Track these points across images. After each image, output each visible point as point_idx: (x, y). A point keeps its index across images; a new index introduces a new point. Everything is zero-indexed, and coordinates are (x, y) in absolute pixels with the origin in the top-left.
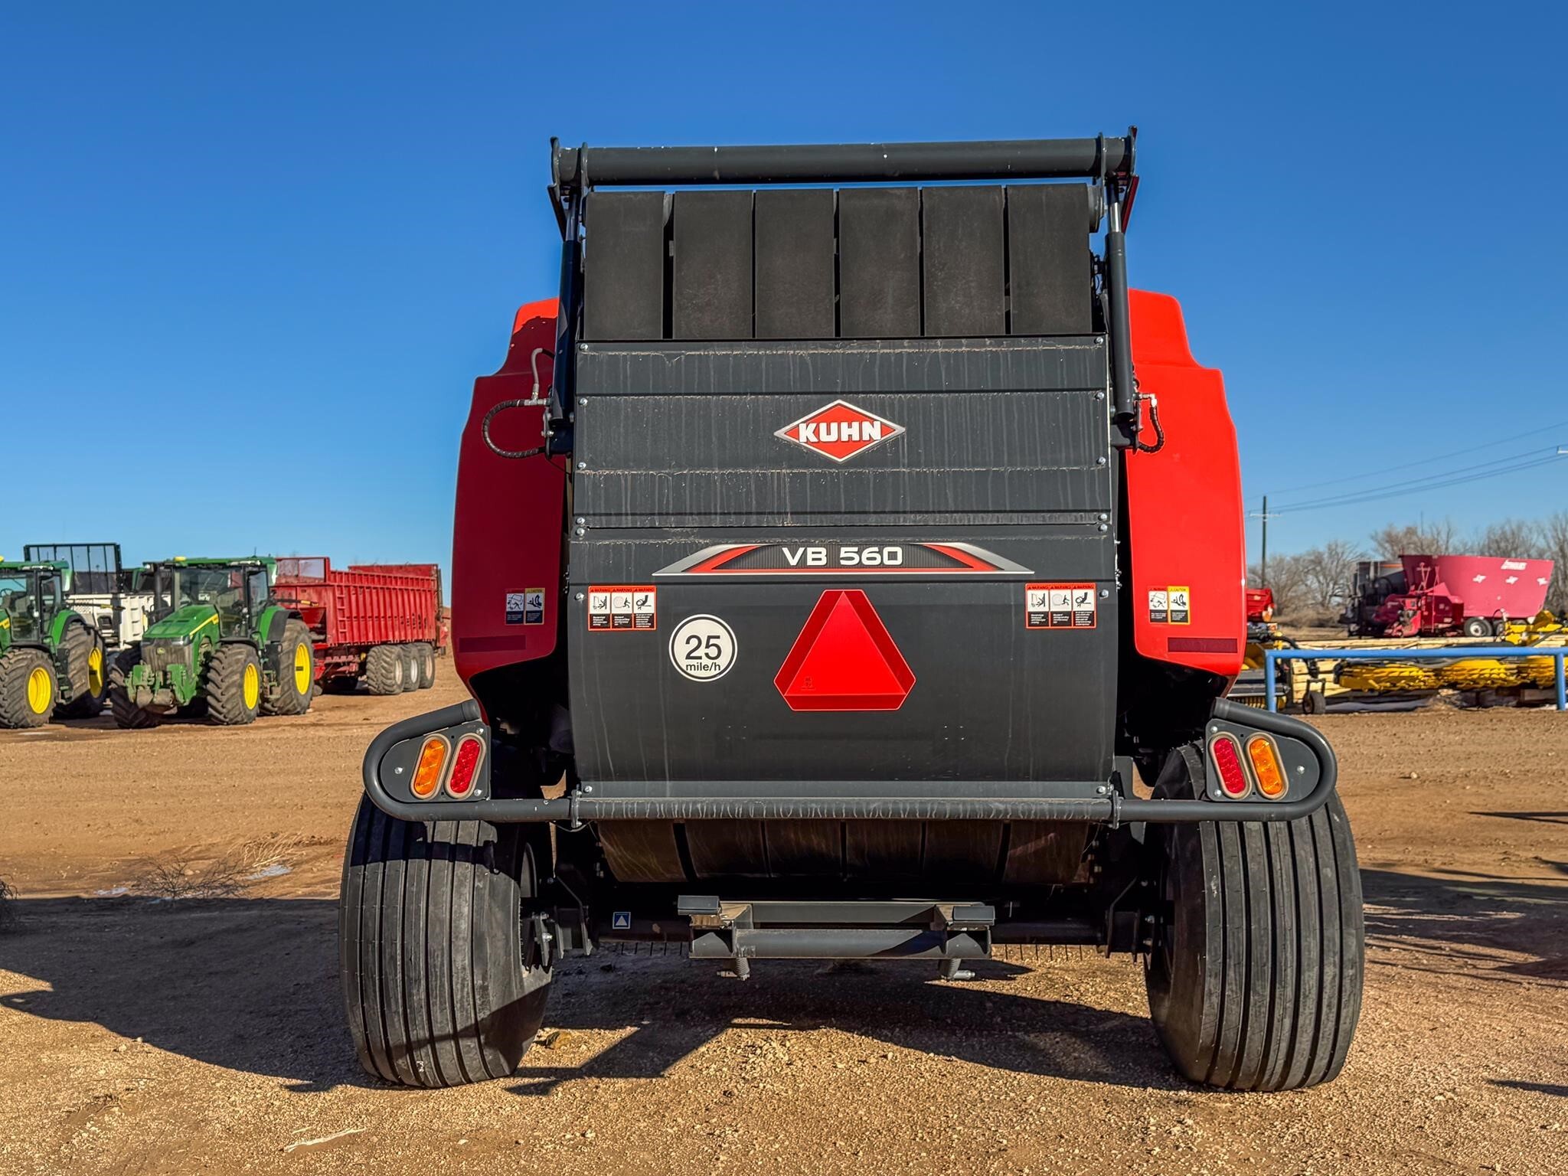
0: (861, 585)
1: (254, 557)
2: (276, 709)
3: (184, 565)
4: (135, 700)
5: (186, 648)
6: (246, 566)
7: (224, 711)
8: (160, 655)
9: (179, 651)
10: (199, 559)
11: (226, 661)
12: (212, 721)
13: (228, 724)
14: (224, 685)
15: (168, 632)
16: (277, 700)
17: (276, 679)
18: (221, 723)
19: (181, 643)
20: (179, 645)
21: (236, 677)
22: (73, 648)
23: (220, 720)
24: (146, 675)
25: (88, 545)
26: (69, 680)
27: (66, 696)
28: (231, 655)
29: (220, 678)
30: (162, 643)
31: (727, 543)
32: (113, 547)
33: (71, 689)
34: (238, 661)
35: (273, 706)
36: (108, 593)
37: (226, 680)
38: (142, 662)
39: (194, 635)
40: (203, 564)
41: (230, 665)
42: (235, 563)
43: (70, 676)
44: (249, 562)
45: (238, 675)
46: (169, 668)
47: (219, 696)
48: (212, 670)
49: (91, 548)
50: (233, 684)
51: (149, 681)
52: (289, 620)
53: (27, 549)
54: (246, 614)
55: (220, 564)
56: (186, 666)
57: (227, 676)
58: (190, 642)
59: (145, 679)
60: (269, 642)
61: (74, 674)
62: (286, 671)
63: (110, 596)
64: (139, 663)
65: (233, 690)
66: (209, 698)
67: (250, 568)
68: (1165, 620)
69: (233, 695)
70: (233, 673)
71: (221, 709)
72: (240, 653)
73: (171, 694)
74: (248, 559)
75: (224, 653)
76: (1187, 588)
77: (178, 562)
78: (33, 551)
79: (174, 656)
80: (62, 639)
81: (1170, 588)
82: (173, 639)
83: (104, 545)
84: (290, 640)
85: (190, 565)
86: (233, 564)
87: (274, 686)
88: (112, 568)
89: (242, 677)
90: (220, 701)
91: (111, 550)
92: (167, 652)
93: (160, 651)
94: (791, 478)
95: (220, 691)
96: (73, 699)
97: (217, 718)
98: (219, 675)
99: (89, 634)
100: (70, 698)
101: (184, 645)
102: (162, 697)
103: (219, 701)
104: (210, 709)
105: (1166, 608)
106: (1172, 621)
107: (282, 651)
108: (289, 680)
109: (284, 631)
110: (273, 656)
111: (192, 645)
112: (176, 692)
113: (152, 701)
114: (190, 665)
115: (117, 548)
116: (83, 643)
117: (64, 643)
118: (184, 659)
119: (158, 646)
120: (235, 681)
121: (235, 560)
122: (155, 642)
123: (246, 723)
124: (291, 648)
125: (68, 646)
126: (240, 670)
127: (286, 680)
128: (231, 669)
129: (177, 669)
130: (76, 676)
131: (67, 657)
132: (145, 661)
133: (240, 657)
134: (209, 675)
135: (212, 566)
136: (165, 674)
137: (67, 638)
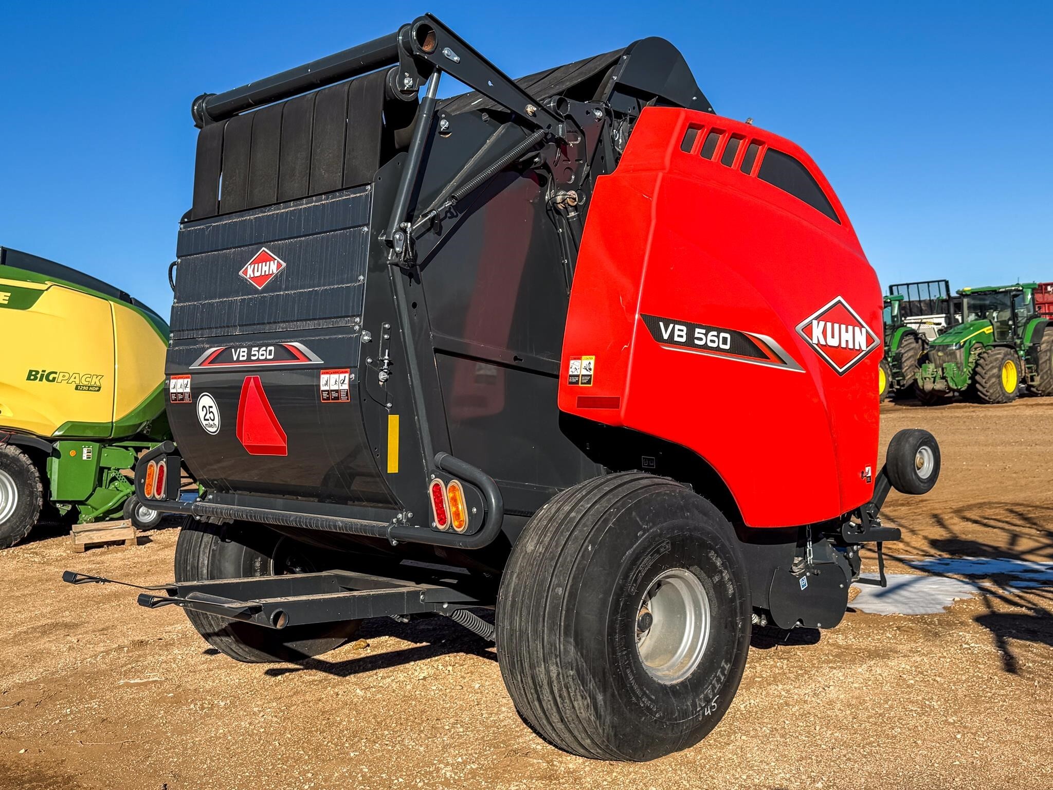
0: (258, 373)
1: (1018, 284)
2: (1040, 392)
3: (968, 293)
4: (923, 386)
5: (958, 352)
6: (1011, 291)
7: (988, 394)
8: (940, 356)
9: (953, 354)
10: (979, 289)
11: (989, 359)
12: (981, 401)
13: (993, 403)
14: (987, 376)
15: (946, 341)
16: (1040, 385)
17: (1036, 371)
18: (988, 402)
19: (954, 348)
20: (953, 350)
21: (995, 371)
22: (905, 353)
23: (986, 400)
24: (931, 370)
25: (928, 283)
26: (903, 374)
27: (902, 384)
28: (992, 355)
29: (984, 372)
30: (941, 348)
31: (214, 347)
32: (944, 282)
33: (904, 379)
34: (997, 359)
35: (1037, 390)
36: (942, 314)
37: (988, 373)
38: (927, 361)
39: (965, 342)
40: (981, 292)
41: (991, 362)
42: (1003, 290)
43: (903, 371)
44: (1013, 288)
45: (997, 369)
46: (944, 365)
47: (984, 384)
48: (979, 367)
49: (930, 284)
50: (993, 376)
51: (932, 374)
52: (1047, 328)
53: (891, 287)
54: (1012, 325)
55: (993, 291)
56: (957, 364)
57: (988, 371)
58: (961, 347)
59: (930, 373)
60: (1031, 344)
61: (907, 369)
62: (1044, 365)
63: (944, 315)
64: (925, 363)
65: (993, 380)
66: (977, 385)
67: (1014, 293)
68: (577, 382)
69: (993, 383)
70: (993, 368)
71: (985, 392)
72: (999, 354)
73: (946, 383)
74: (1012, 286)
75: (988, 353)
76: (594, 357)
77: (964, 292)
78: (895, 288)
79: (949, 357)
80: (899, 345)
81: (584, 357)
82: (948, 346)
83: (938, 281)
84: (1048, 342)
85: (973, 293)
86: (1001, 290)
87: (1035, 375)
88: (944, 296)
89: (1000, 370)
90: (986, 387)
91: (943, 285)
92: (945, 354)
93: (940, 354)
94: (240, 302)
95: (984, 381)
96: (906, 386)
97: (984, 399)
98: (984, 369)
99: (917, 342)
100: (903, 385)
101: (956, 349)
102: (940, 385)
103: (984, 387)
104: (979, 393)
105: (579, 374)
106: (582, 383)
107: (1040, 351)
108: (1047, 371)
109: (1042, 336)
110: (1034, 355)
111: (962, 350)
112: (949, 382)
113: (933, 388)
114: (961, 363)
115: (947, 283)
116: (913, 348)
117: (900, 349)
118: (956, 359)
119: (939, 350)
120: (994, 374)
121: (1003, 288)
122: (937, 348)
123: (1006, 402)
124: (1048, 348)
125: (903, 351)
126: (998, 365)
127: (1044, 371)
128: (991, 365)
129: (950, 366)
130: (909, 370)
131: (901, 359)
132: (929, 361)
133: (998, 356)
134: (977, 369)
135: (987, 293)
136: (943, 369)
137: (902, 346)
